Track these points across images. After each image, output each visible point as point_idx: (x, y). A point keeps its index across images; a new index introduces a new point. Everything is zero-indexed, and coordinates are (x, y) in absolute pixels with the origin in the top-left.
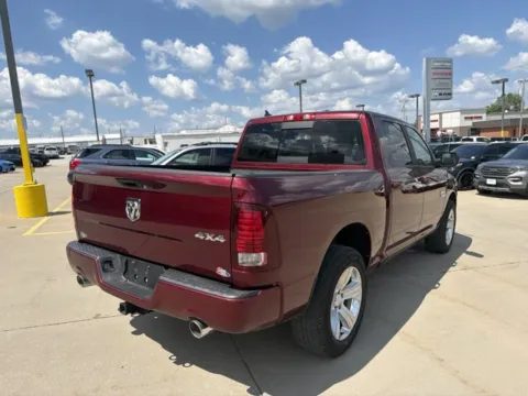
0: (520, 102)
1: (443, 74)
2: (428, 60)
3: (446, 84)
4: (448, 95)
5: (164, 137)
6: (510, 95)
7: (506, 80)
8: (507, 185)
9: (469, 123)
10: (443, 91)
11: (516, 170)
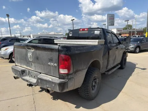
0: (131, 27)
1: (112, 18)
2: (108, 14)
3: (113, 21)
4: (113, 25)
5: (33, 35)
6: (129, 25)
7: (128, 20)
8: (129, 50)
9: (119, 32)
10: (112, 23)
11: (131, 45)
